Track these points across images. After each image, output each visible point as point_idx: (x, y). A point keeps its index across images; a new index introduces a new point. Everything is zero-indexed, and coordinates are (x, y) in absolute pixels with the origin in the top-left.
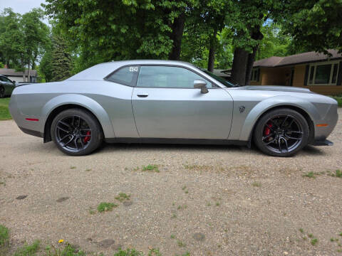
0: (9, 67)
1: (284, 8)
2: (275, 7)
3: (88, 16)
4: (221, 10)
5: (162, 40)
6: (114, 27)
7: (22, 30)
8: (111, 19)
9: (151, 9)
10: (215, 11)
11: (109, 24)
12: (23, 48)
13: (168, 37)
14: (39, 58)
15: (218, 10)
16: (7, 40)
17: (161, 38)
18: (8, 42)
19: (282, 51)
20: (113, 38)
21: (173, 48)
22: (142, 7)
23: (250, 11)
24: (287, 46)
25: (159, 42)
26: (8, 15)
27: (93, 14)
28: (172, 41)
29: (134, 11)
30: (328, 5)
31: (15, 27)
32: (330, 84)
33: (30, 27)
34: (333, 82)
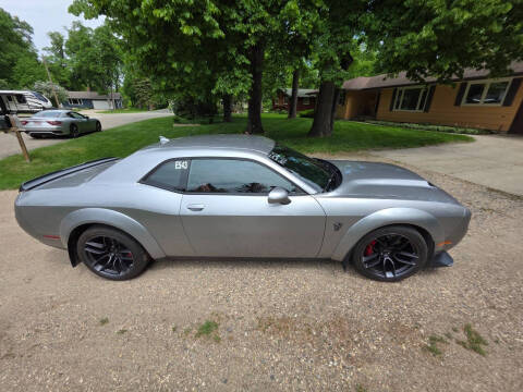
0: (92, 89)
1: (384, 28)
2: (373, 27)
3: (139, 51)
4: (308, 35)
5: (240, 76)
6: (175, 65)
7: (97, 47)
8: (170, 54)
9: (220, 37)
10: (300, 35)
11: (169, 61)
12: (101, 69)
13: (245, 71)
14: (122, 79)
15: (305, 35)
16: (84, 59)
17: (238, 73)
18: (84, 62)
19: (367, 67)
20: (176, 78)
21: (253, 85)
22: (208, 35)
23: (341, 32)
24: (373, 62)
25: (236, 78)
26: (77, 29)
27: (145, 49)
28: (251, 75)
29: (198, 43)
30: (443, 28)
31: (88, 44)
32: (417, 110)
33: (105, 45)
34: (421, 108)
